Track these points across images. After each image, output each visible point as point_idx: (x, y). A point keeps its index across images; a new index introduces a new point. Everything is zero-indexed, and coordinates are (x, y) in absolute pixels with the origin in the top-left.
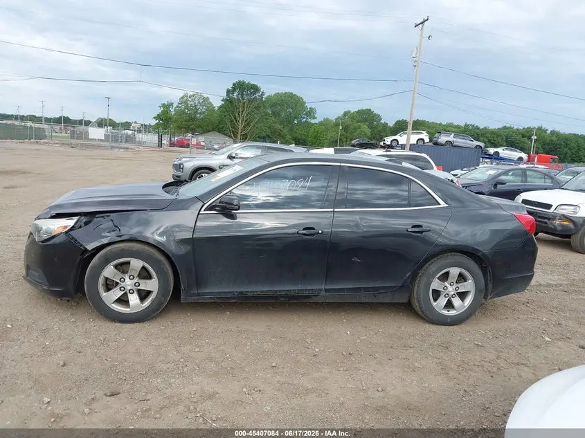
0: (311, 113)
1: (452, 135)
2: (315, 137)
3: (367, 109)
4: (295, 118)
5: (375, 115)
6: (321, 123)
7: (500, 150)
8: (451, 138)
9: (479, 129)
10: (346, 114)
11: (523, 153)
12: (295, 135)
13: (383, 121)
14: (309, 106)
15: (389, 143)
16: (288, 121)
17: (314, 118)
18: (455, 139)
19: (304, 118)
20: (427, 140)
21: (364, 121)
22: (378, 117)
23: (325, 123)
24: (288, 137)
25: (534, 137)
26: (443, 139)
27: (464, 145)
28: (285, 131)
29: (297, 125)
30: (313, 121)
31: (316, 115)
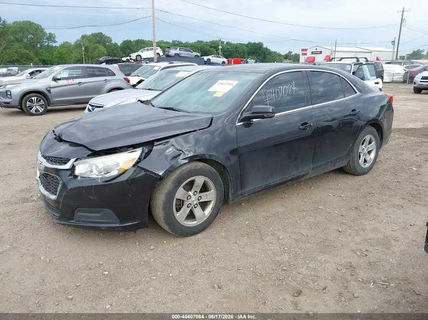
0: (51, 38)
1: (178, 49)
2: (60, 58)
3: (99, 33)
4: (37, 43)
5: (106, 37)
6: (62, 46)
7: (209, 57)
8: (177, 51)
9: (182, 43)
10: (84, 37)
11: (224, 59)
12: (41, 58)
13: (113, 42)
14: (47, 31)
15: (135, 58)
16: (32, 45)
17: (55, 42)
18: (181, 52)
19: (46, 42)
20: (161, 54)
21: (99, 42)
22: (109, 39)
23: (65, 45)
24: (36, 59)
25: (220, 47)
26: (173, 52)
27: (187, 56)
28: (32, 55)
29: (40, 48)
30: (54, 45)
31: (56, 40)
